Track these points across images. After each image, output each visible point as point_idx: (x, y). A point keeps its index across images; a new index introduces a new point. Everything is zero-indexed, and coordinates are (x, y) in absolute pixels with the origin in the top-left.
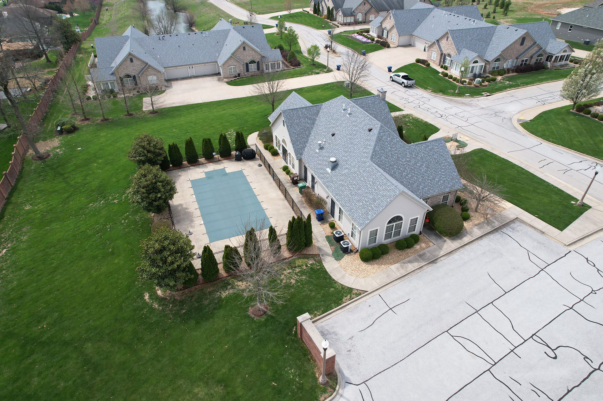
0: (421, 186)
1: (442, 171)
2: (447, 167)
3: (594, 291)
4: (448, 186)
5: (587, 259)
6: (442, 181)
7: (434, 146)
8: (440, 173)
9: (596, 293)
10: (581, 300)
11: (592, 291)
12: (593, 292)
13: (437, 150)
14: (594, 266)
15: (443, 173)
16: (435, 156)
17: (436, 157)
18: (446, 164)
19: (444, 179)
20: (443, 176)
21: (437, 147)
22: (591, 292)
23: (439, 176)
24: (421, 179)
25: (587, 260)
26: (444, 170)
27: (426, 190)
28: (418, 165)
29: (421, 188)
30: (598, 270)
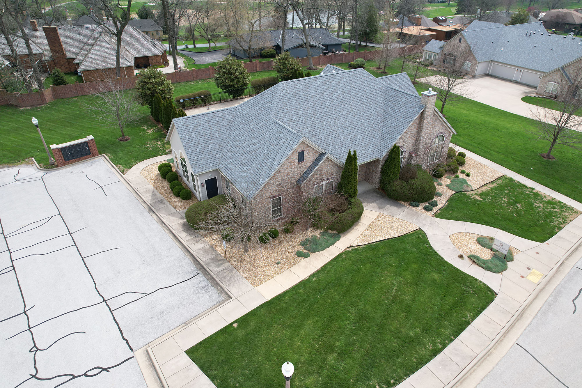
0: (231, 160)
1: (258, 166)
2: (266, 167)
3: (36, 351)
4: (243, 184)
5: (107, 370)
6: (245, 174)
7: (284, 137)
8: (254, 165)
9: (30, 351)
10: (30, 328)
11: (37, 348)
12: (35, 349)
13: (282, 143)
14: (85, 375)
15: (255, 169)
16: (272, 147)
17: (272, 149)
18: (269, 164)
19: (249, 175)
20: (252, 171)
21: (285, 141)
22: (35, 346)
23: (250, 168)
24: (239, 154)
25: (103, 369)
26: (259, 167)
27: (229, 167)
28: (253, 141)
29: (229, 161)
30: (74, 377)
